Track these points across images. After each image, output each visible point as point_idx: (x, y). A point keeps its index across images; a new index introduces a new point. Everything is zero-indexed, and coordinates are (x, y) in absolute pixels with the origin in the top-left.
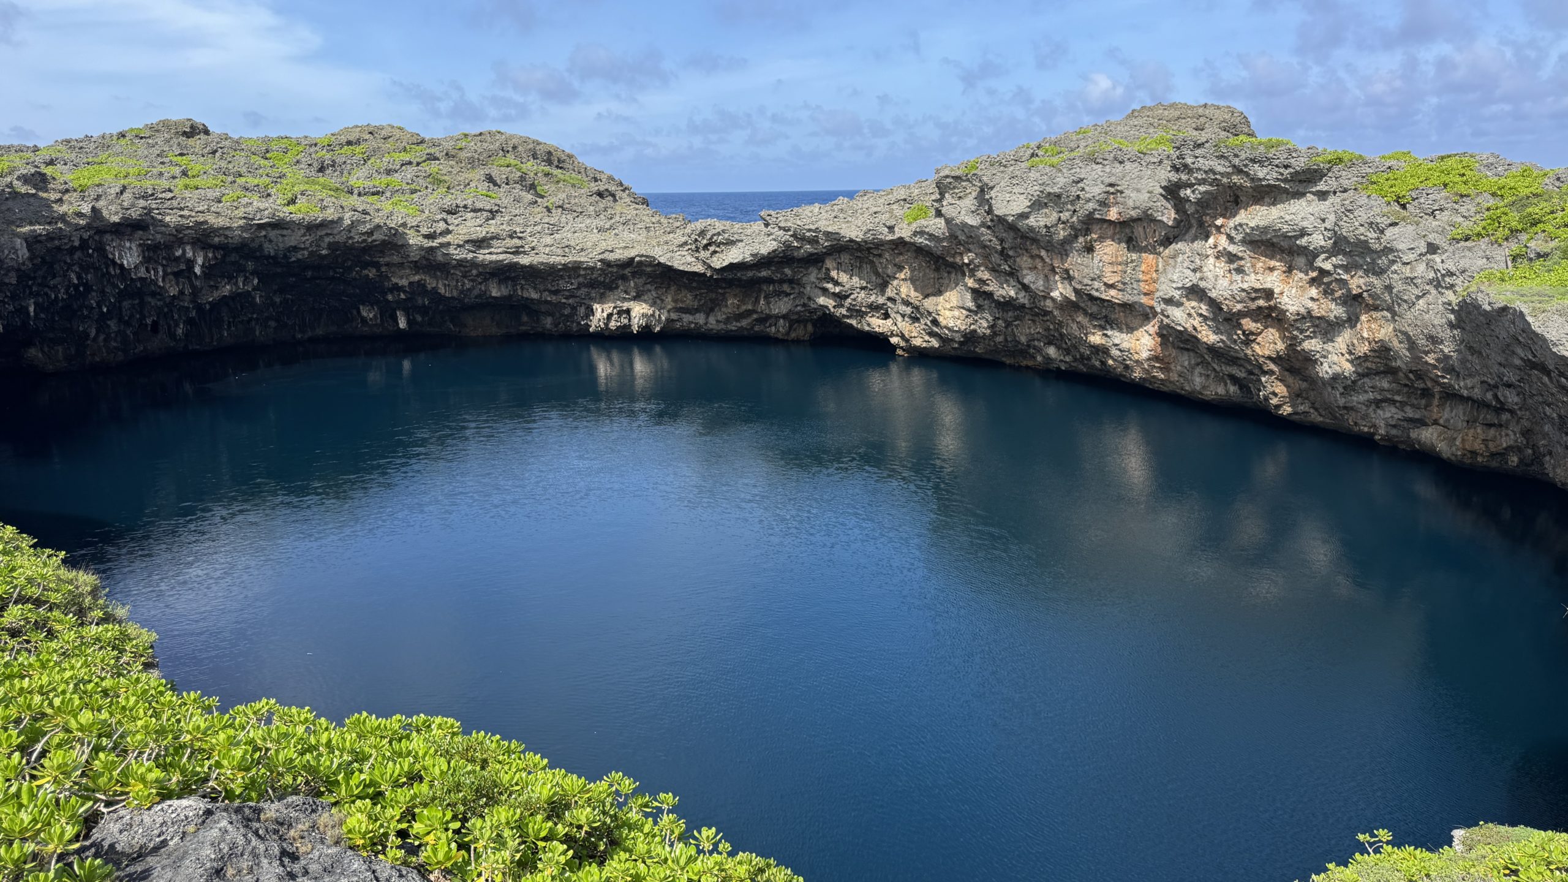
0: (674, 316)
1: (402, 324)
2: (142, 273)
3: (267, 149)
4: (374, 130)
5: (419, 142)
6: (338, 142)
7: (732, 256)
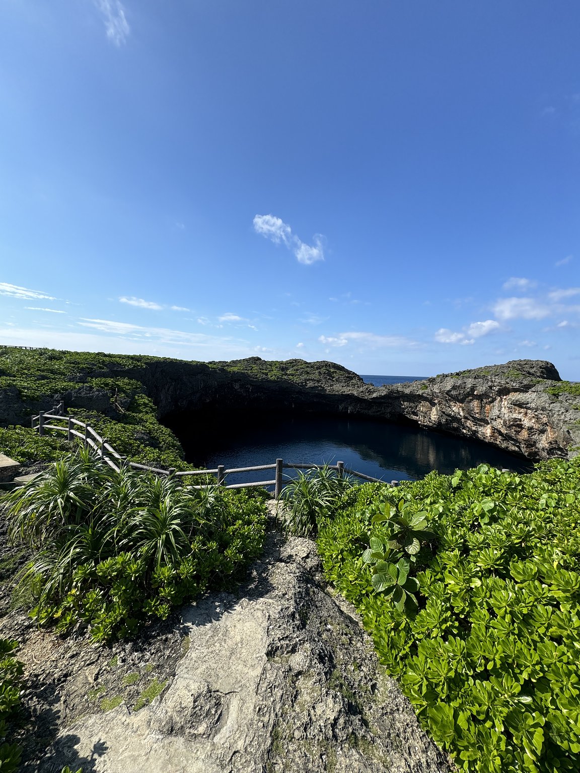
0: (360, 410)
1: (293, 407)
2: (239, 390)
3: (272, 364)
4: (296, 360)
5: (306, 363)
6: (287, 363)
7: (375, 395)
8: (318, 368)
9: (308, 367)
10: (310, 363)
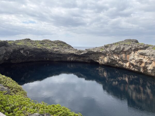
0: (76, 59)
2: (23, 53)
3: (36, 41)
4: (46, 40)
5: (51, 41)
6: (43, 41)
7: (82, 53)
8: (56, 44)
9: (52, 43)
10: (52, 41)
